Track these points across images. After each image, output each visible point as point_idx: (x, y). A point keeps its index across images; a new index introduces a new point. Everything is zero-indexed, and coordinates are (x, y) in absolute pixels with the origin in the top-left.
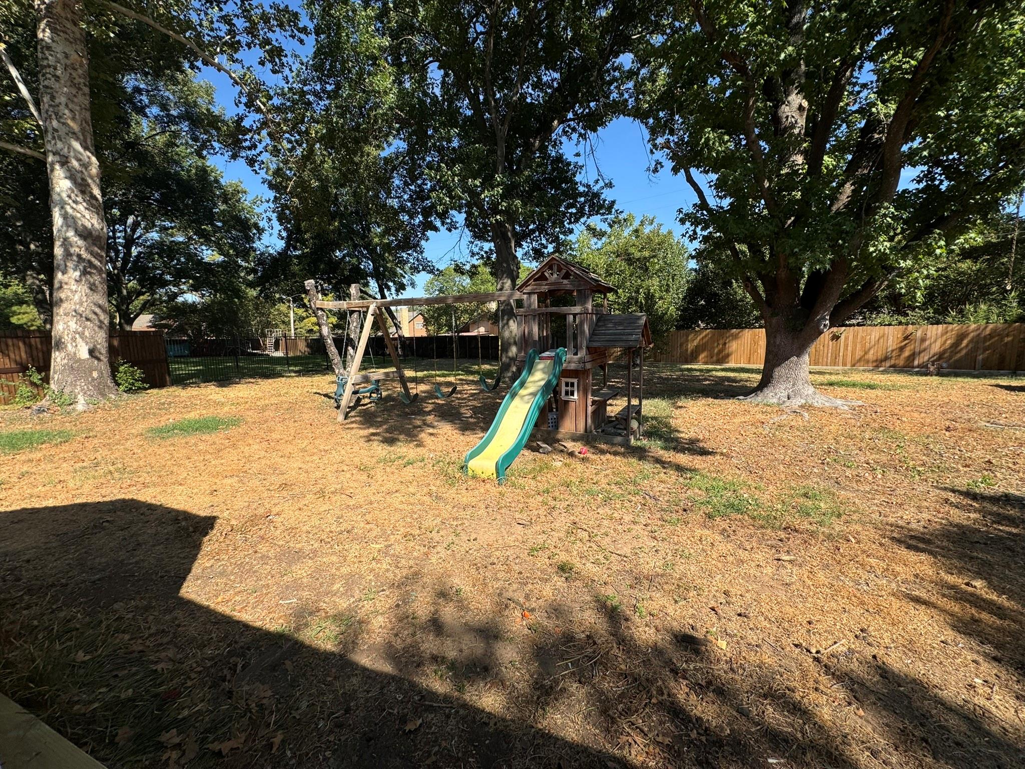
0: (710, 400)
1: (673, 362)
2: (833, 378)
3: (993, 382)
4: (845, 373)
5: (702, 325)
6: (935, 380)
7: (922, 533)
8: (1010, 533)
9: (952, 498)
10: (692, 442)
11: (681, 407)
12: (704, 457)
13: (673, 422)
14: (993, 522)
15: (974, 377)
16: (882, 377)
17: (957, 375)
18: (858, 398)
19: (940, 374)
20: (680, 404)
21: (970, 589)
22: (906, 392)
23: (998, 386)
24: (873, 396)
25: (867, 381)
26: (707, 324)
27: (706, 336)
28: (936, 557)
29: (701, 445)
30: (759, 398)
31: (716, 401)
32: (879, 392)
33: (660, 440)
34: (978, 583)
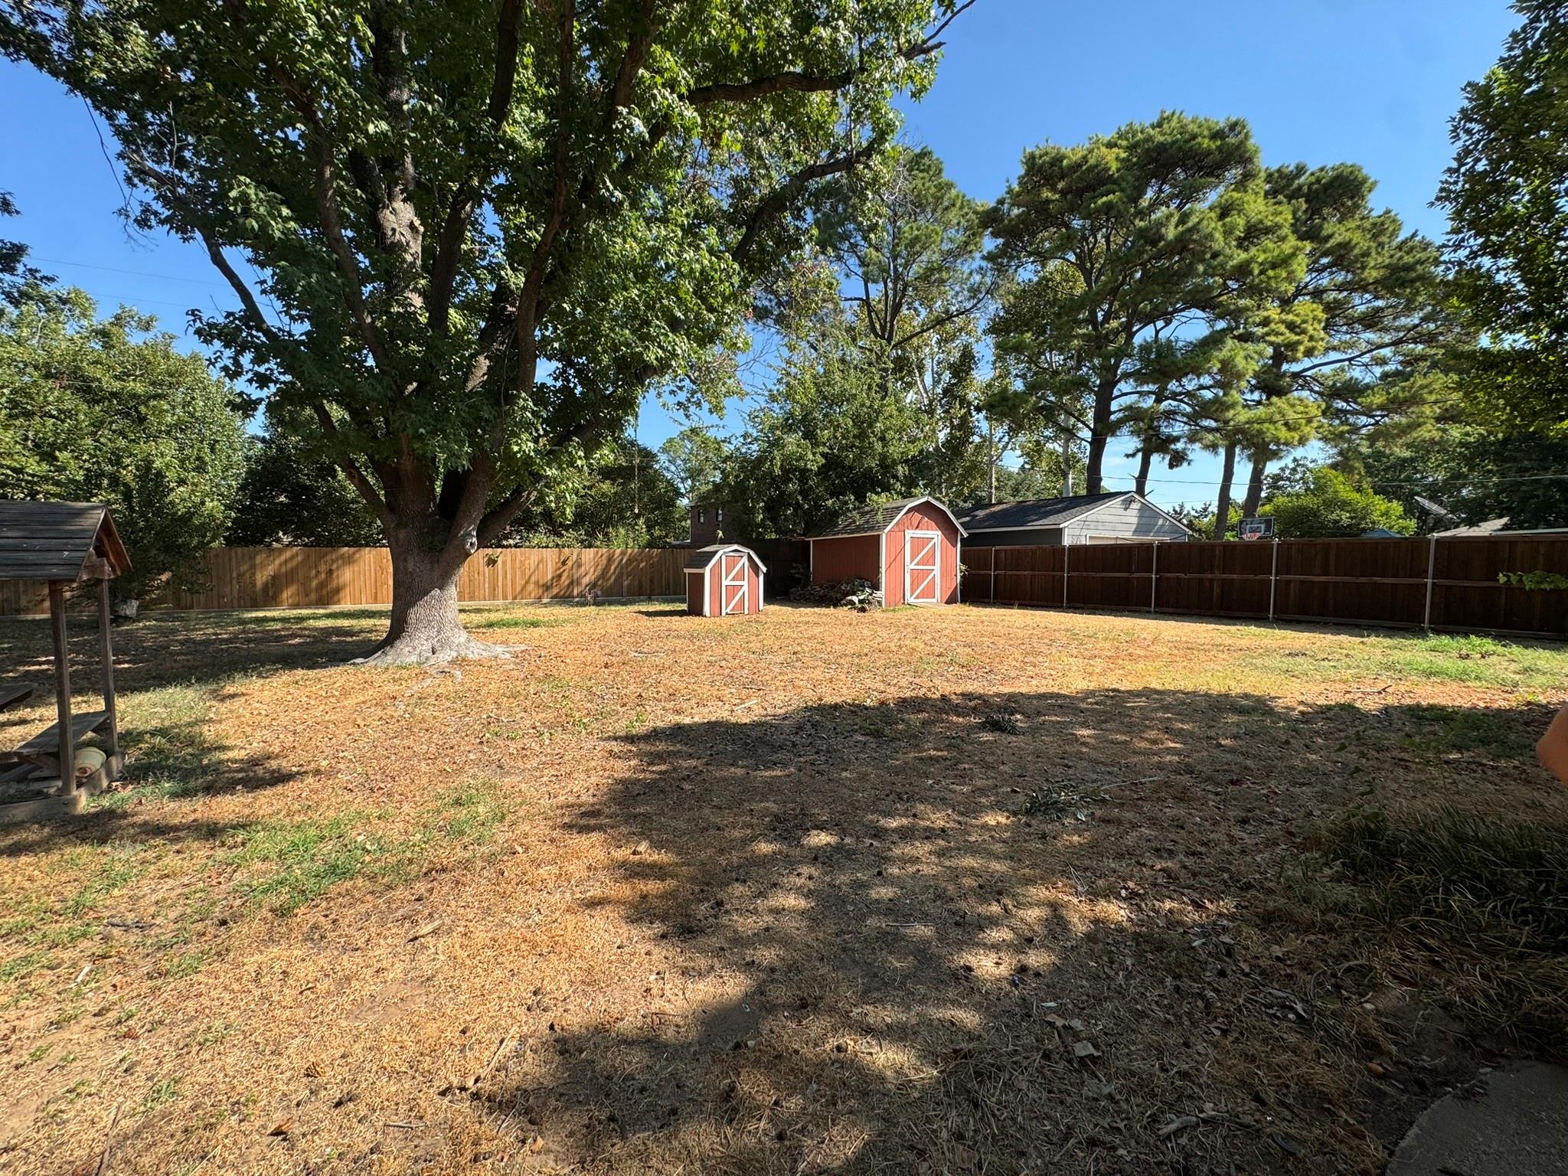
0: (300, 673)
1: (221, 608)
2: (493, 617)
3: (636, 608)
4: (506, 609)
5: (286, 539)
6: (592, 610)
7: (593, 805)
8: (661, 773)
9: (616, 747)
10: (254, 762)
11: (233, 696)
12: (280, 788)
13: (209, 733)
14: (649, 764)
15: (624, 604)
16: (545, 611)
17: (610, 604)
18: (520, 640)
19: (597, 604)
20: (230, 689)
21: (637, 857)
22: (569, 627)
23: (640, 612)
24: (536, 636)
25: (530, 618)
26: (296, 537)
27: (292, 558)
28: (605, 832)
29: (273, 764)
30: (389, 657)
31: (312, 673)
32: (542, 630)
33: (170, 778)
34: (642, 847)
